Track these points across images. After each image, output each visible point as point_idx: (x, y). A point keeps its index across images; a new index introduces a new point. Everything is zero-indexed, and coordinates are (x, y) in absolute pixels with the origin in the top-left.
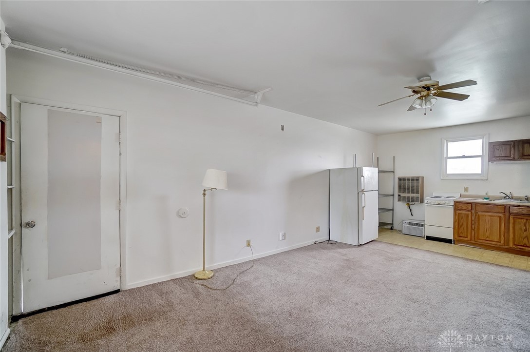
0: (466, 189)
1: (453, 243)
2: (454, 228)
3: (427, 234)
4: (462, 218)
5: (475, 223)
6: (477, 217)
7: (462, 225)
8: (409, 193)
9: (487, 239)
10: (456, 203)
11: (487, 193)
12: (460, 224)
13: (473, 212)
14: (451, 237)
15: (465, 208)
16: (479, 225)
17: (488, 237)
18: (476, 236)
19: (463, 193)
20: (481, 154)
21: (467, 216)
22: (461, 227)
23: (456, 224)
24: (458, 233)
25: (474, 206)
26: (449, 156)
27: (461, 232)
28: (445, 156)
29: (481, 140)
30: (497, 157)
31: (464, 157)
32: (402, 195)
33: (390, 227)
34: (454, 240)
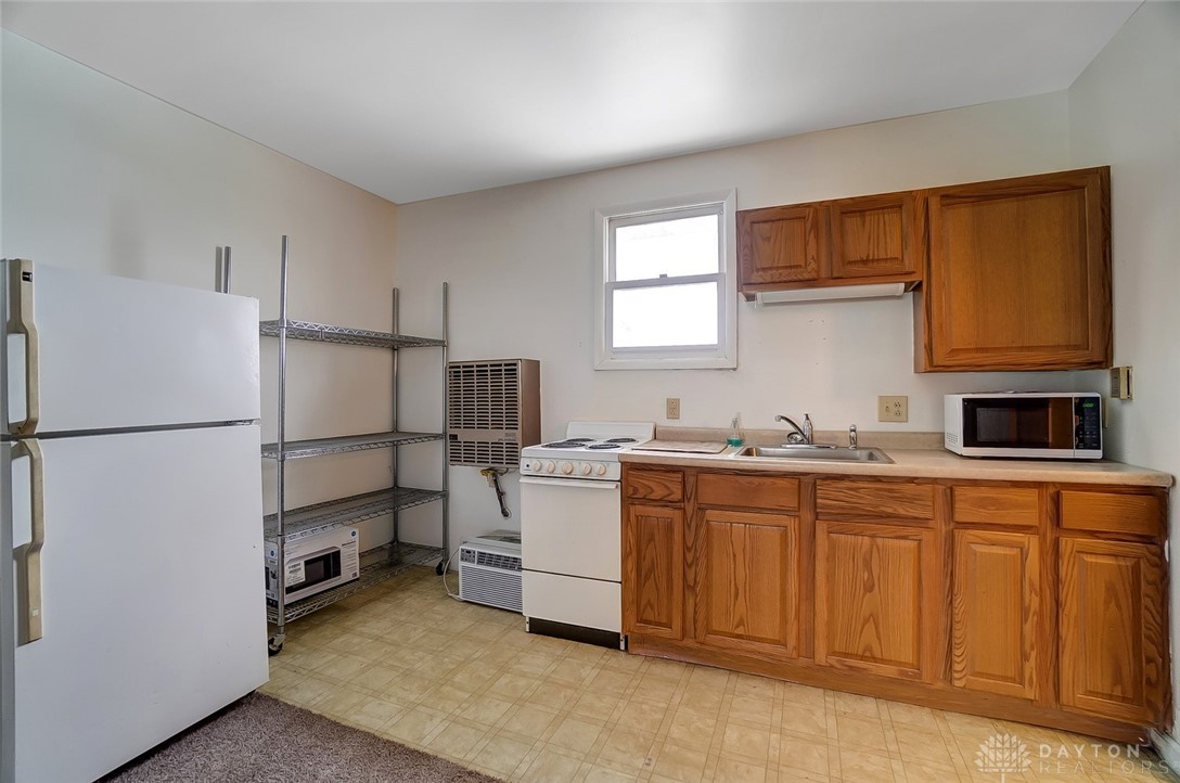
0: (673, 408)
1: (622, 647)
2: (624, 582)
3: (531, 610)
4: (651, 539)
5: (696, 559)
6: (703, 531)
7: (651, 570)
8: (483, 426)
9: (740, 631)
10: (631, 468)
11: (735, 423)
12: (646, 564)
13: (690, 508)
14: (613, 624)
15: (659, 492)
16: (709, 567)
17: (741, 623)
18: (701, 617)
19: (666, 423)
20: (716, 271)
21: (670, 528)
22: (647, 577)
23: (631, 565)
24: (638, 607)
25: (691, 480)
26: (619, 279)
27: (649, 603)
28: (606, 279)
29: (716, 217)
30: (764, 269)
31: (664, 281)
32: (464, 435)
33: (435, 563)
34: (626, 637)
